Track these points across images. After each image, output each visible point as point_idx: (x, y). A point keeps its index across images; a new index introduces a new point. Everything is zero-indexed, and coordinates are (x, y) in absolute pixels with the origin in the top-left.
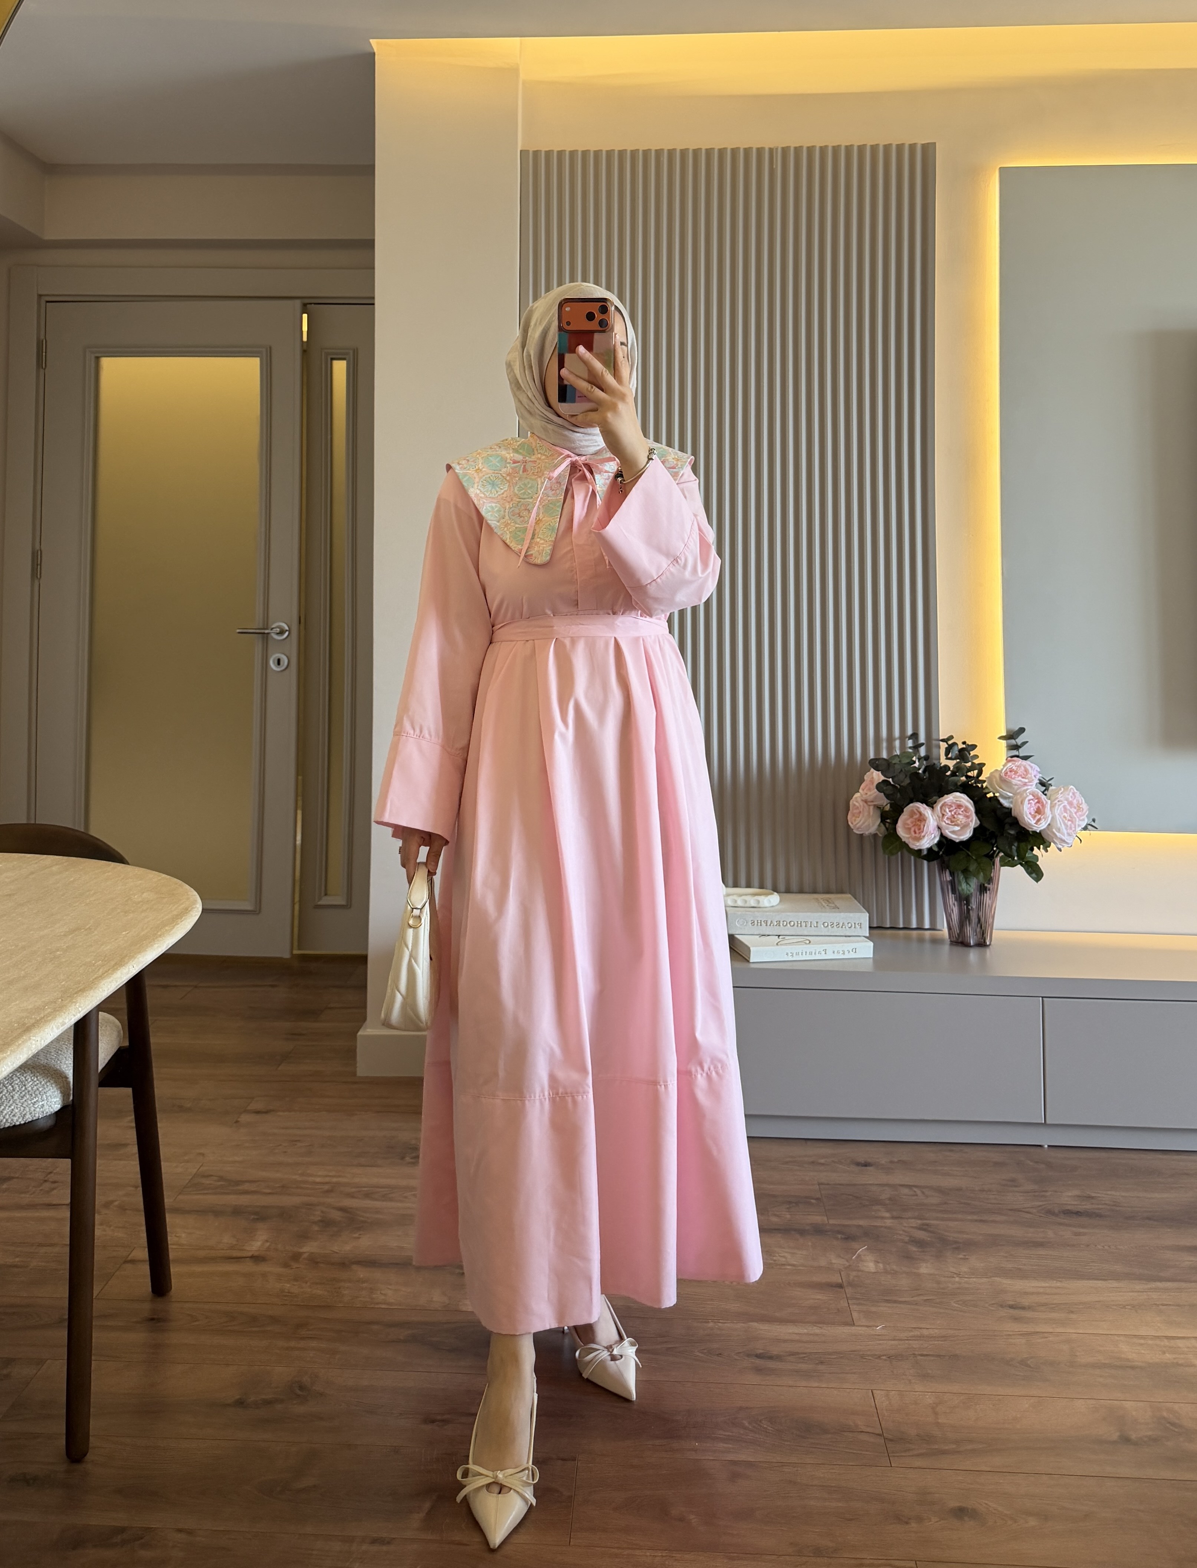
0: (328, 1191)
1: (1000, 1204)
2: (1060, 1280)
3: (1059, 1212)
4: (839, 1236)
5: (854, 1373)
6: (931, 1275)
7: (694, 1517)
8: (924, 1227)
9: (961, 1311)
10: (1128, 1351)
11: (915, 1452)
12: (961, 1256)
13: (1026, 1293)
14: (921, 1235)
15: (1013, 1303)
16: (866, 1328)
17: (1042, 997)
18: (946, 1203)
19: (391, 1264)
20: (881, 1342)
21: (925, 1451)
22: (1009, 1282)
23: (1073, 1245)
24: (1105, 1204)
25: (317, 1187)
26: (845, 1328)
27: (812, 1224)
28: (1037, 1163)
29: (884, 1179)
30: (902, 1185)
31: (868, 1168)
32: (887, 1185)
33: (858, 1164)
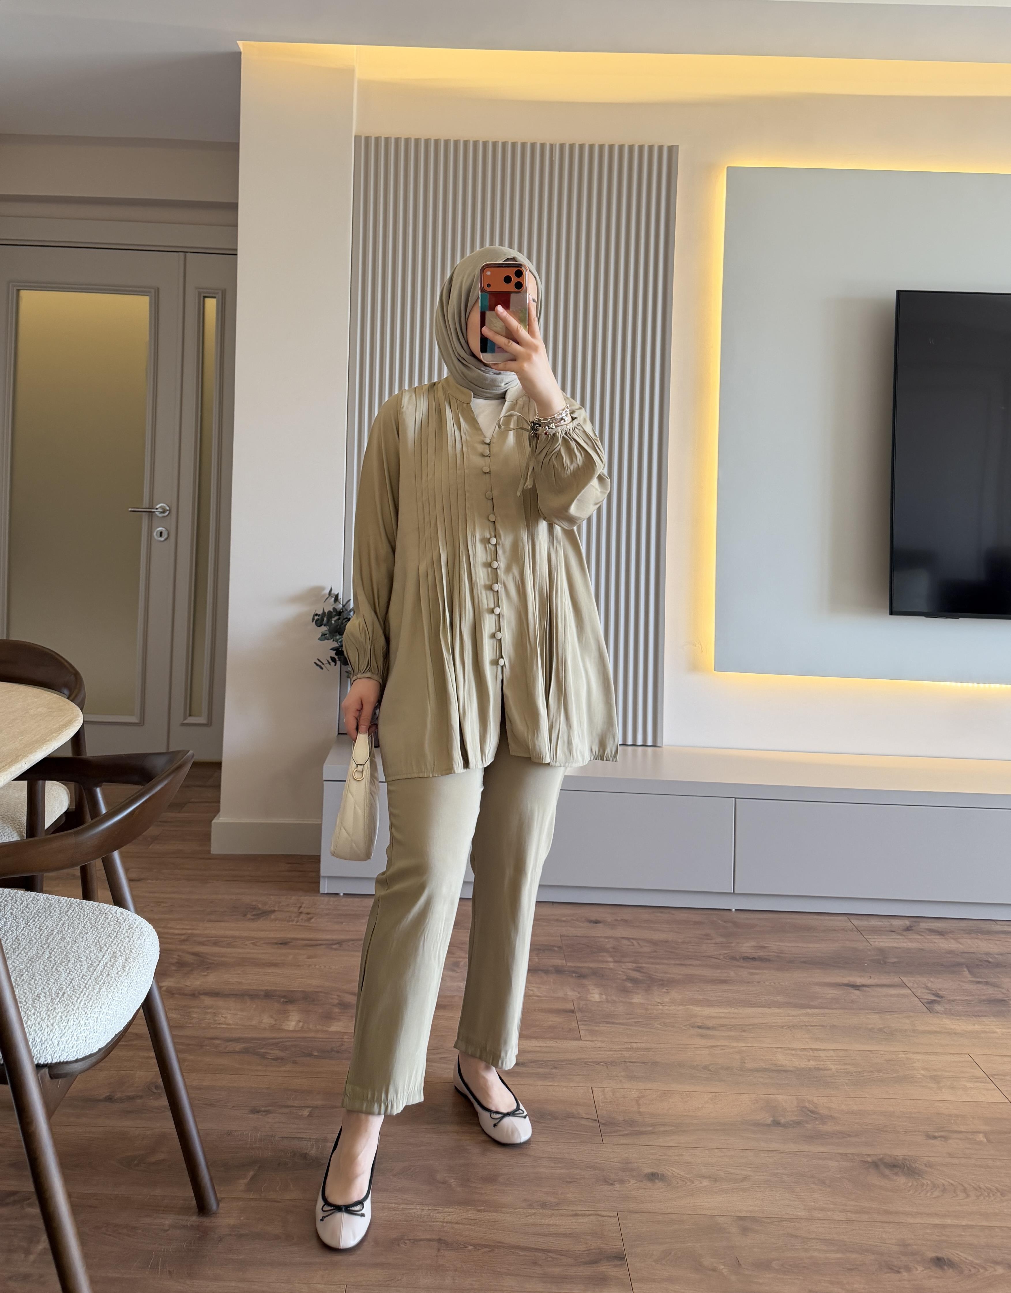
0: (184, 940)
1: (696, 952)
2: (737, 1007)
3: (740, 959)
4: (574, 975)
5: (579, 1075)
6: (640, 1003)
7: (453, 1180)
8: (638, 969)
9: (662, 1030)
10: (782, 1059)
11: (622, 1133)
12: (665, 990)
13: (711, 1017)
14: (635, 974)
15: (700, 1024)
16: (590, 1043)
17: (735, 798)
18: (657, 952)
19: (233, 995)
20: (600, 1052)
21: (629, 1132)
22: (699, 1009)
23: (749, 982)
24: (773, 952)
25: (176, 937)
26: (574, 1042)
27: (554, 965)
28: (725, 922)
29: (610, 932)
30: (623, 938)
31: (598, 925)
32: (612, 937)
33: (591, 921)
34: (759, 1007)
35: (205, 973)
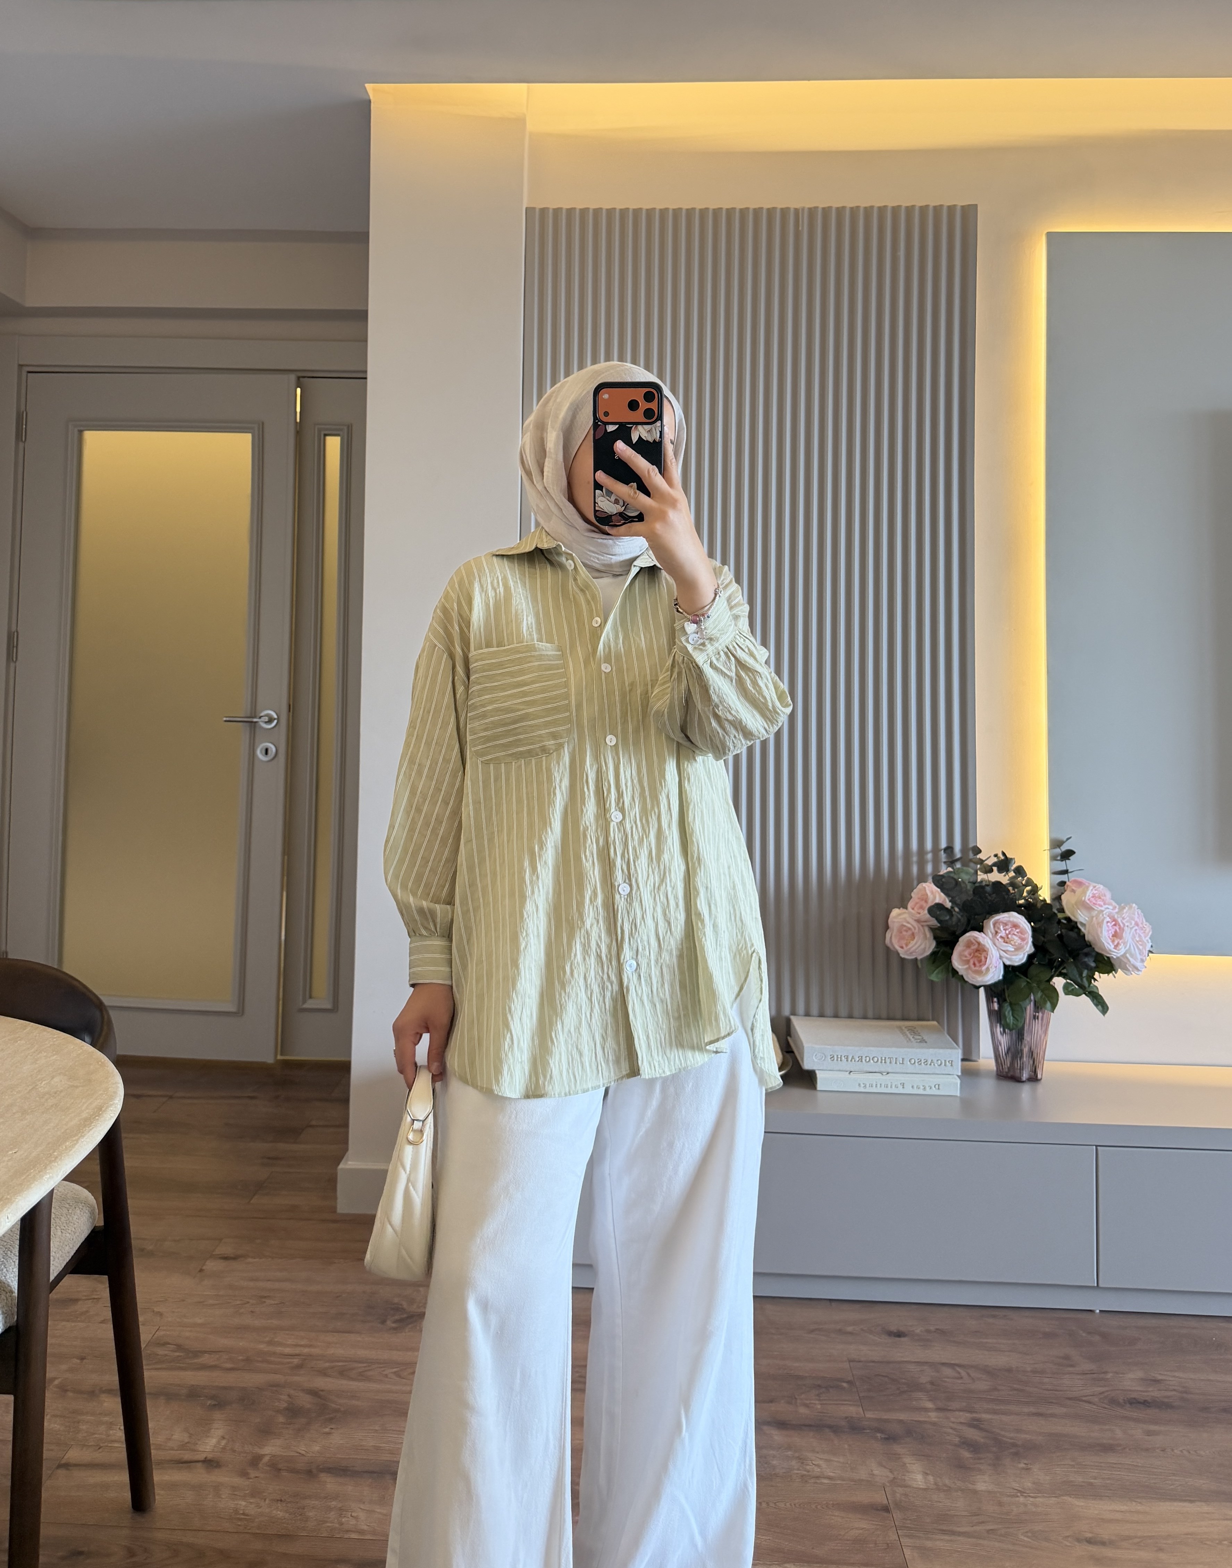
0: (297, 1367)
1: (1057, 1390)
2: (1139, 1501)
3: (1125, 1403)
4: (879, 1435)
6: (989, 1492)
8: (975, 1423)
9: (1031, 1548)
12: (1022, 1465)
13: (1102, 1521)
14: (972, 1434)
15: (1089, 1535)
17: (1096, 1145)
18: (999, 1390)
22: (1083, 1504)
23: (1147, 1450)
24: (1174, 1390)
25: (286, 1361)
27: (846, 1418)
28: (1089, 1333)
29: (921, 1354)
30: (943, 1364)
31: (903, 1339)
32: (926, 1363)
33: (891, 1334)
34: (1175, 1500)
35: (327, 1430)
